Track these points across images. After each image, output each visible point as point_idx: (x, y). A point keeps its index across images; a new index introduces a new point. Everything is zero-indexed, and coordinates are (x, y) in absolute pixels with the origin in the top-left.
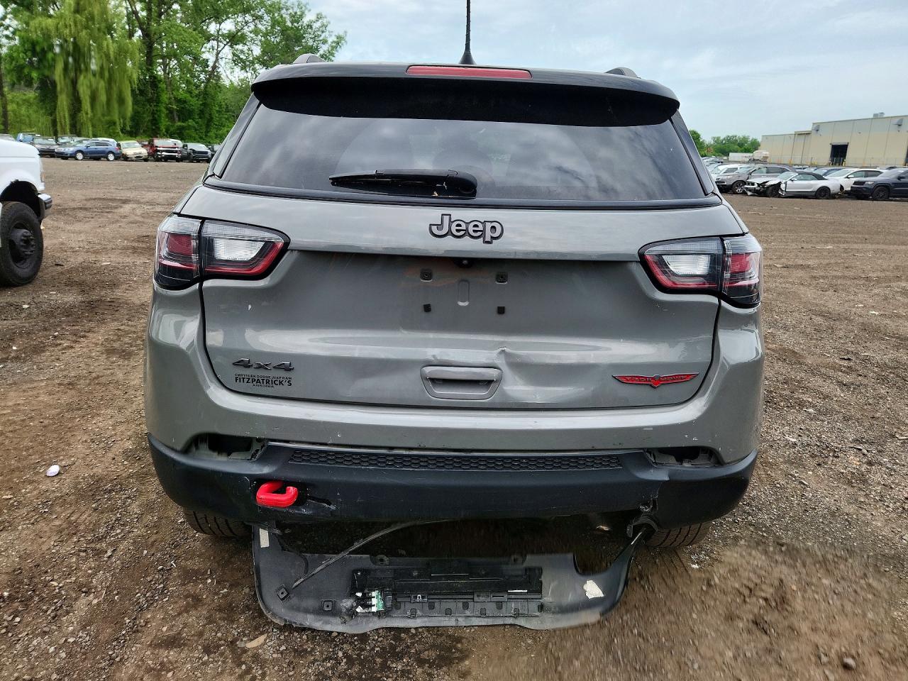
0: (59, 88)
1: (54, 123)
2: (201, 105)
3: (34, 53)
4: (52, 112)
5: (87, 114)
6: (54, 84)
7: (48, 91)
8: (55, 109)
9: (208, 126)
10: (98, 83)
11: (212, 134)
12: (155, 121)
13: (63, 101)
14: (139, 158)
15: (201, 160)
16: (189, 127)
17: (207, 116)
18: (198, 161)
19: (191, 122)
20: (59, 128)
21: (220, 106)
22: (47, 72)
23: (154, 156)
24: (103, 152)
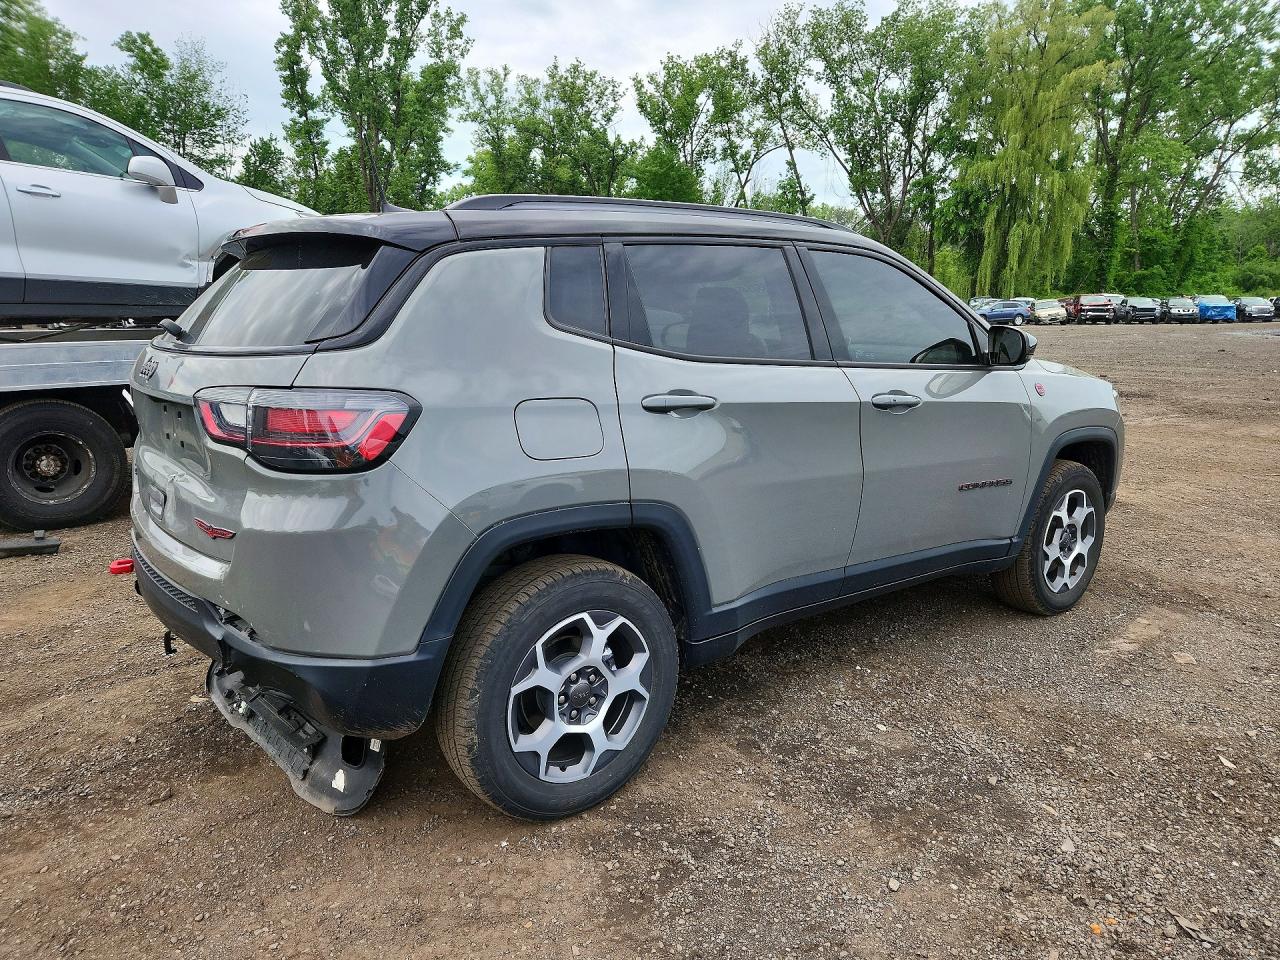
0: (986, 243)
1: (974, 283)
2: (1178, 243)
3: (966, 205)
4: (973, 272)
5: (1012, 269)
6: (981, 238)
7: (974, 246)
8: (977, 268)
9: (1185, 271)
10: (1032, 232)
11: (1189, 283)
12: (1102, 273)
13: (988, 257)
14: (1053, 321)
15: (1147, 320)
16: (1152, 276)
17: (1186, 257)
18: (1141, 322)
19: (1157, 269)
20: (977, 289)
21: (1211, 241)
22: (976, 225)
23: (1076, 317)
24: (1010, 315)
